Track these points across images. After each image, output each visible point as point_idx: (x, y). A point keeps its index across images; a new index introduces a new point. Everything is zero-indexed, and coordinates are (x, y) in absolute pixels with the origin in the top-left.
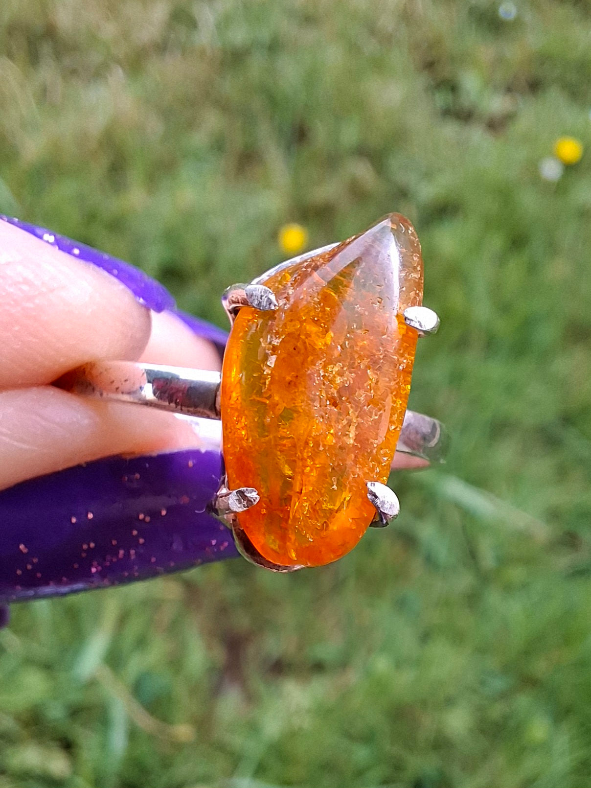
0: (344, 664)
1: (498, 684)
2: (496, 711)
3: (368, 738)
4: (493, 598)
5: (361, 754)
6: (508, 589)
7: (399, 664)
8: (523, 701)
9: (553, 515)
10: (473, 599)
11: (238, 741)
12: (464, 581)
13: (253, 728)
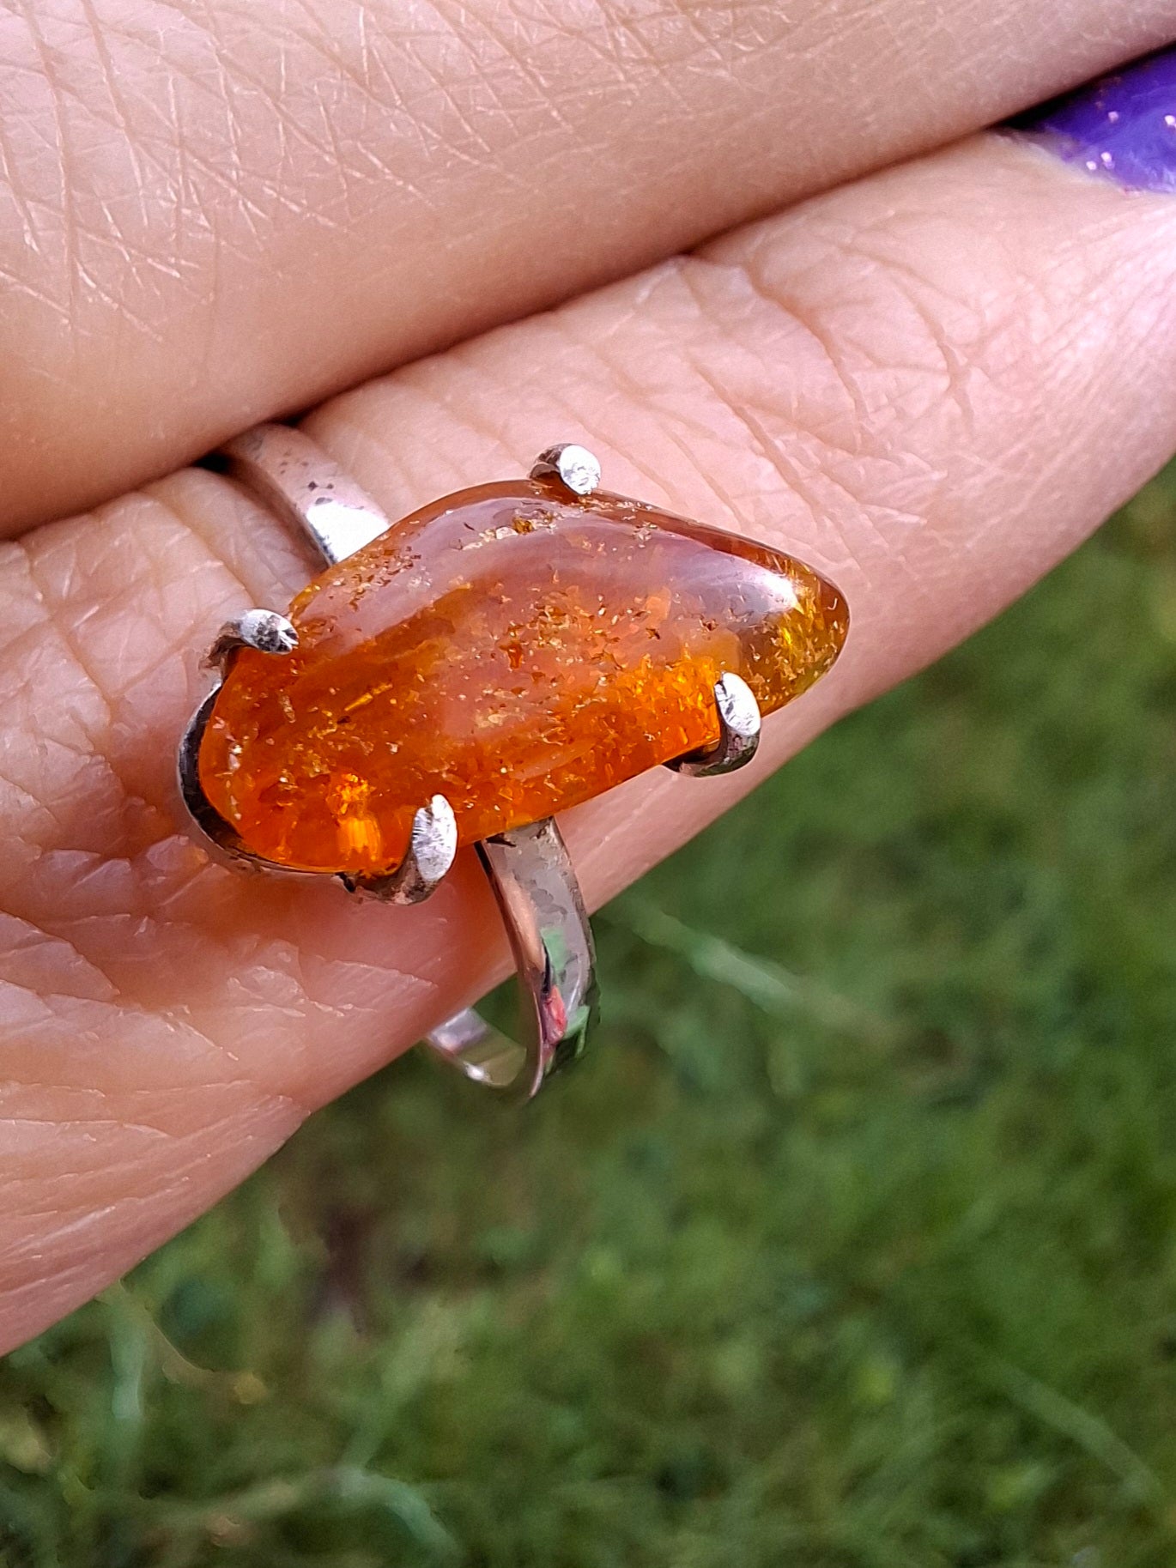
0: (535, 1263)
1: (808, 1299)
2: (806, 1347)
3: (575, 1396)
4: (800, 1147)
5: (565, 1423)
6: (827, 1131)
7: (634, 1263)
8: (852, 1330)
9: (907, 999)
10: (763, 1149)
11: (347, 1400)
12: (748, 1118)
13: (372, 1377)
